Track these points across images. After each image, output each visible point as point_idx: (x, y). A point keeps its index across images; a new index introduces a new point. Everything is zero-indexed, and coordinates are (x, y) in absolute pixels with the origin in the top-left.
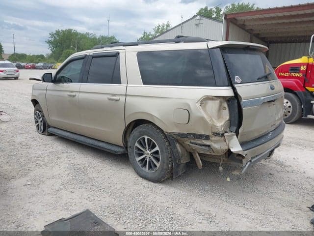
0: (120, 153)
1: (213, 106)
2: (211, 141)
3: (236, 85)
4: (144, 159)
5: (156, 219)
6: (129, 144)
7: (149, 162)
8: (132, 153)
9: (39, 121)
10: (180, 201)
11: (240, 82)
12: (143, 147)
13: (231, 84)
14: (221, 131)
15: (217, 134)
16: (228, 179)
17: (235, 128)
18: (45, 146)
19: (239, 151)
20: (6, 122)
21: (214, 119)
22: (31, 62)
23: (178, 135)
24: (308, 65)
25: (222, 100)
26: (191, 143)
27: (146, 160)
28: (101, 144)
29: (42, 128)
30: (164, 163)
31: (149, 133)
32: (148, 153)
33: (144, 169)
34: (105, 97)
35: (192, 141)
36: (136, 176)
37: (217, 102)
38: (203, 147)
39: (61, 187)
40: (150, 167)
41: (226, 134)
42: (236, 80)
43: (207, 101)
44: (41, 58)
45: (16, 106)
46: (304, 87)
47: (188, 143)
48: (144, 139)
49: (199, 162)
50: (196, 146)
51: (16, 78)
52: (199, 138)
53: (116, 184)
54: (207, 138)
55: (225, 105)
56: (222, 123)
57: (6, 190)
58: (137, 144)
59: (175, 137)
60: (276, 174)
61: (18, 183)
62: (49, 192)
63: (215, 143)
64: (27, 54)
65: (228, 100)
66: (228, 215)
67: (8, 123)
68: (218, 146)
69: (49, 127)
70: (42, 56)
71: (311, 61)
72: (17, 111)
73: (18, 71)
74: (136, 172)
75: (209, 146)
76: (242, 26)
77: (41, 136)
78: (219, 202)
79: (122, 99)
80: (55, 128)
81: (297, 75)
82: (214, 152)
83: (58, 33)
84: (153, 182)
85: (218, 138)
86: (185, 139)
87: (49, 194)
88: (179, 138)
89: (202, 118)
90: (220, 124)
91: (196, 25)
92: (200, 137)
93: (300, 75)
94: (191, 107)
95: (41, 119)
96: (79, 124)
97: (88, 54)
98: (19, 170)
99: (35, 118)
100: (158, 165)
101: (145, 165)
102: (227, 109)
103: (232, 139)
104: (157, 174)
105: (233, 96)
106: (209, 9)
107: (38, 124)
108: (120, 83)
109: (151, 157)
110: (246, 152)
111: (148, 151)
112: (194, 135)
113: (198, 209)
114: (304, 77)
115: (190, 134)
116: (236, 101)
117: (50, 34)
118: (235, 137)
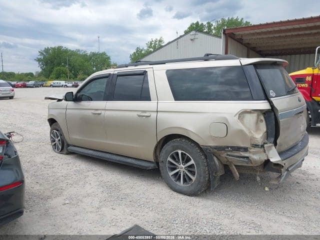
0: (151, 168)
1: (251, 119)
2: (250, 152)
3: (272, 99)
4: (177, 173)
5: (205, 231)
6: (161, 159)
7: (184, 176)
8: (164, 167)
9: (57, 140)
10: (222, 213)
11: (274, 96)
12: (176, 162)
13: (267, 98)
14: (260, 143)
15: (256, 146)
16: (267, 189)
17: (273, 139)
18: (66, 165)
19: (278, 161)
20: (18, 142)
21: (252, 132)
22: (21, 80)
23: (215, 148)
24: (313, 76)
25: (259, 113)
26: (227, 155)
27: (180, 175)
28: (129, 160)
29: (60, 147)
30: (200, 176)
31: (183, 147)
32: (182, 167)
33: (178, 183)
34: (135, 114)
35: (229, 153)
36: (169, 191)
37: (255, 115)
38: (241, 159)
39: (100, 204)
40: (185, 181)
41: (265, 145)
42: (271, 94)
43: (245, 115)
44: (30, 76)
45: (23, 126)
46: (311, 97)
47: (224, 155)
48: (177, 154)
49: (236, 174)
50: (234, 159)
51: (11, 98)
52: (237, 151)
53: (153, 199)
54: (246, 150)
55: (262, 118)
56: (261, 135)
57: (47, 210)
58: (169, 159)
59: (211, 150)
60: (303, 182)
61: (56, 202)
62: (90, 210)
63: (254, 154)
64: (16, 73)
65: (264, 113)
66: (271, 224)
67: (21, 143)
68: (257, 157)
69: (68, 145)
70: (31, 74)
71: (316, 71)
72: (25, 131)
73: (13, 90)
74: (169, 186)
75: (247, 157)
76: (240, 41)
77: (59, 155)
78: (258, 211)
79: (154, 115)
80: (75, 146)
81: (303, 85)
82: (252, 163)
83: (47, 50)
84: (189, 196)
85: (257, 149)
86: (223, 152)
87: (91, 212)
88: (215, 150)
89: (241, 131)
90: (259, 136)
91: (192, 40)
92: (238, 149)
93: (307, 85)
94: (229, 121)
95: (59, 138)
96: (105, 141)
97: (112, 73)
98: (52, 189)
99: (51, 137)
100: (193, 178)
101: (179, 179)
102: (264, 122)
103: (271, 149)
104: (193, 188)
105: (269, 109)
106: (200, 23)
107: (55, 143)
108: (150, 100)
109: (185, 171)
110: (284, 162)
111: (181, 165)
112: (231, 147)
113: (241, 219)
114: (311, 87)
115: (228, 147)
116: (273, 114)
117: (39, 52)
118: (274, 147)
